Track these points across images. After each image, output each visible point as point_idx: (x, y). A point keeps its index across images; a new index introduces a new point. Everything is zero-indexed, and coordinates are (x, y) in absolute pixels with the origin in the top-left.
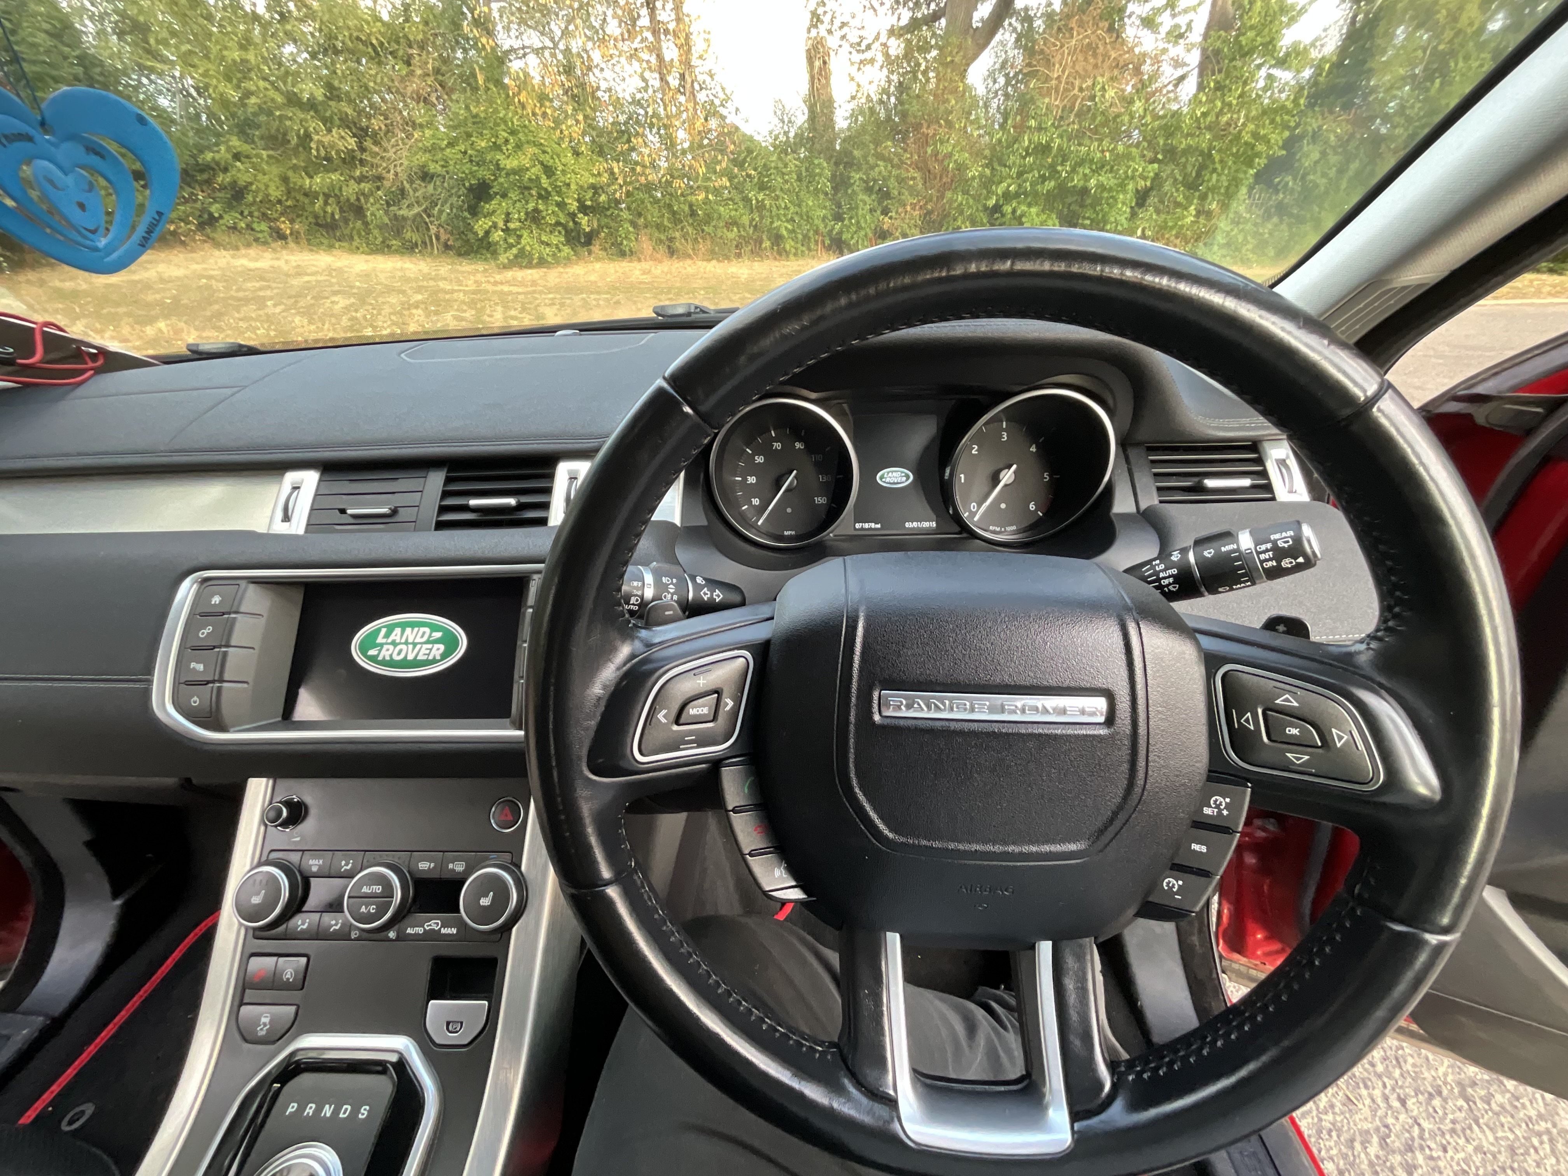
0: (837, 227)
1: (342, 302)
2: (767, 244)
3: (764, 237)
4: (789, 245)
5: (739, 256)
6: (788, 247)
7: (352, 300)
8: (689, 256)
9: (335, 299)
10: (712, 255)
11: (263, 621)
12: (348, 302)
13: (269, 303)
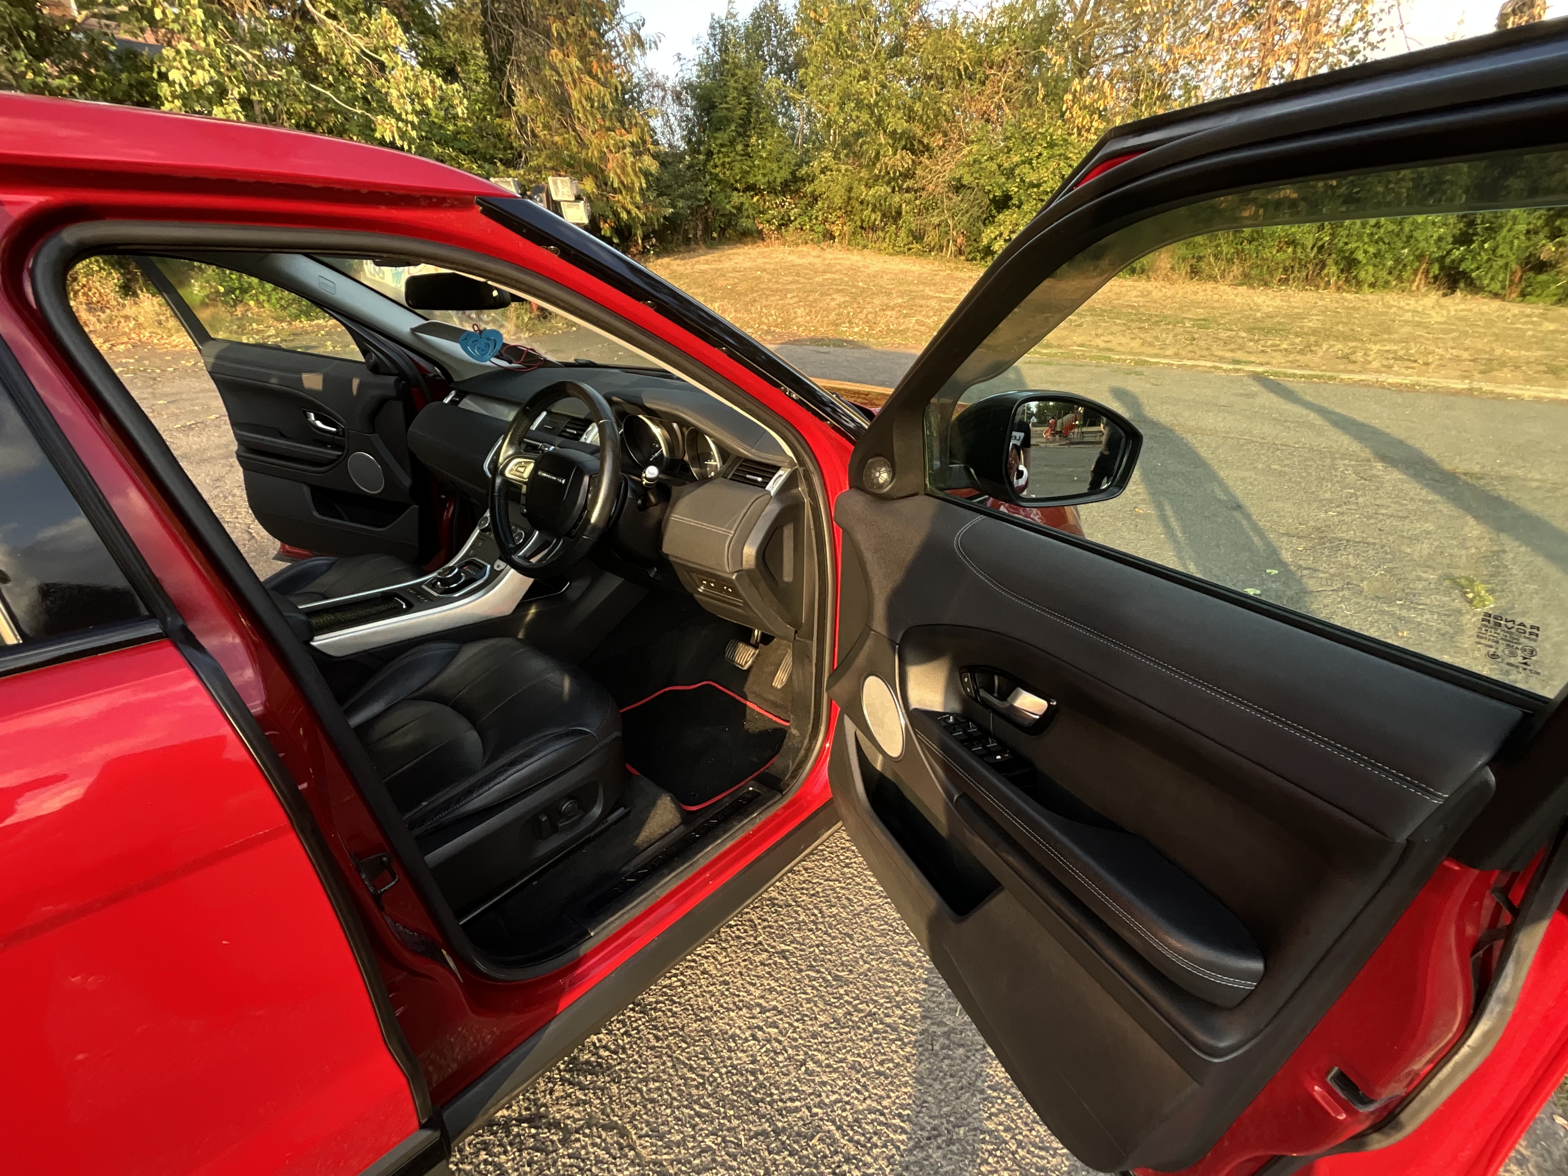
0: (1456, 253)
1: (839, 298)
2: (1332, 269)
3: (1330, 262)
5: (1284, 282)
7: (847, 298)
8: (1214, 279)
9: (835, 296)
10: (1246, 279)
12: (842, 300)
13: (789, 296)
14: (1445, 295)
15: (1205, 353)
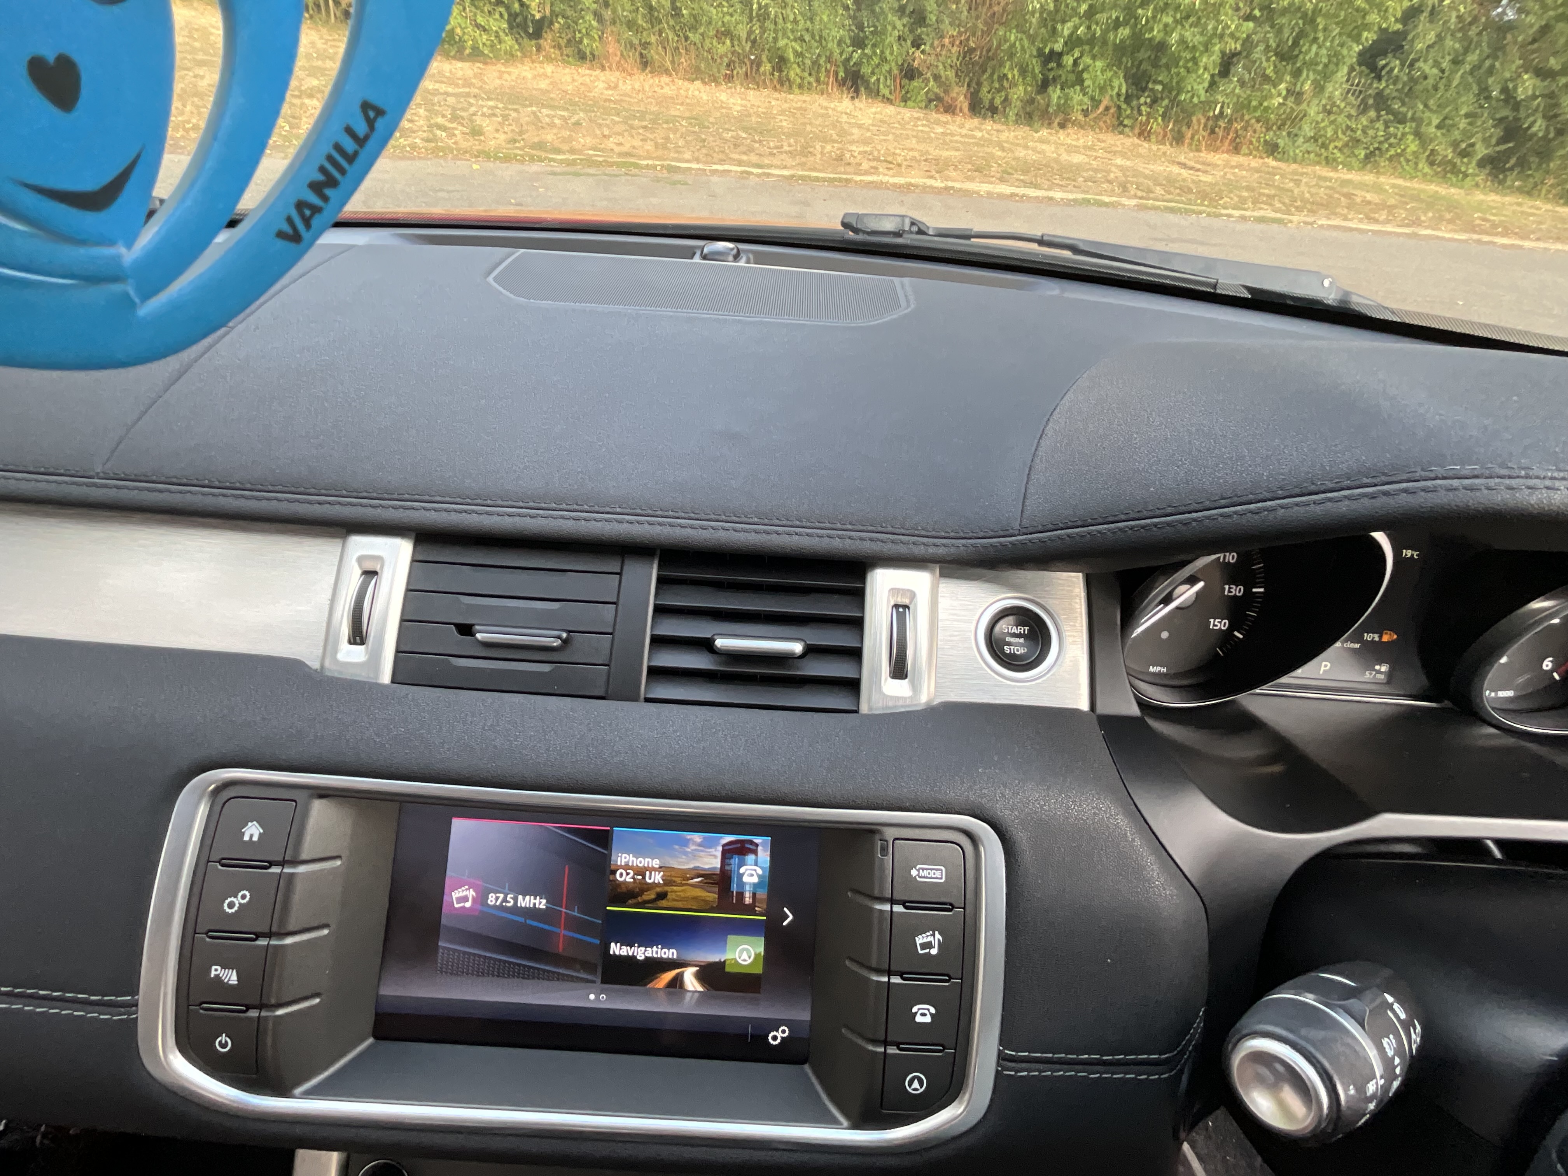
0: (856, 56)
2: (766, 67)
4: (794, 72)
6: (792, 75)
10: (695, 74)
14: (853, 98)
15: (721, 156)
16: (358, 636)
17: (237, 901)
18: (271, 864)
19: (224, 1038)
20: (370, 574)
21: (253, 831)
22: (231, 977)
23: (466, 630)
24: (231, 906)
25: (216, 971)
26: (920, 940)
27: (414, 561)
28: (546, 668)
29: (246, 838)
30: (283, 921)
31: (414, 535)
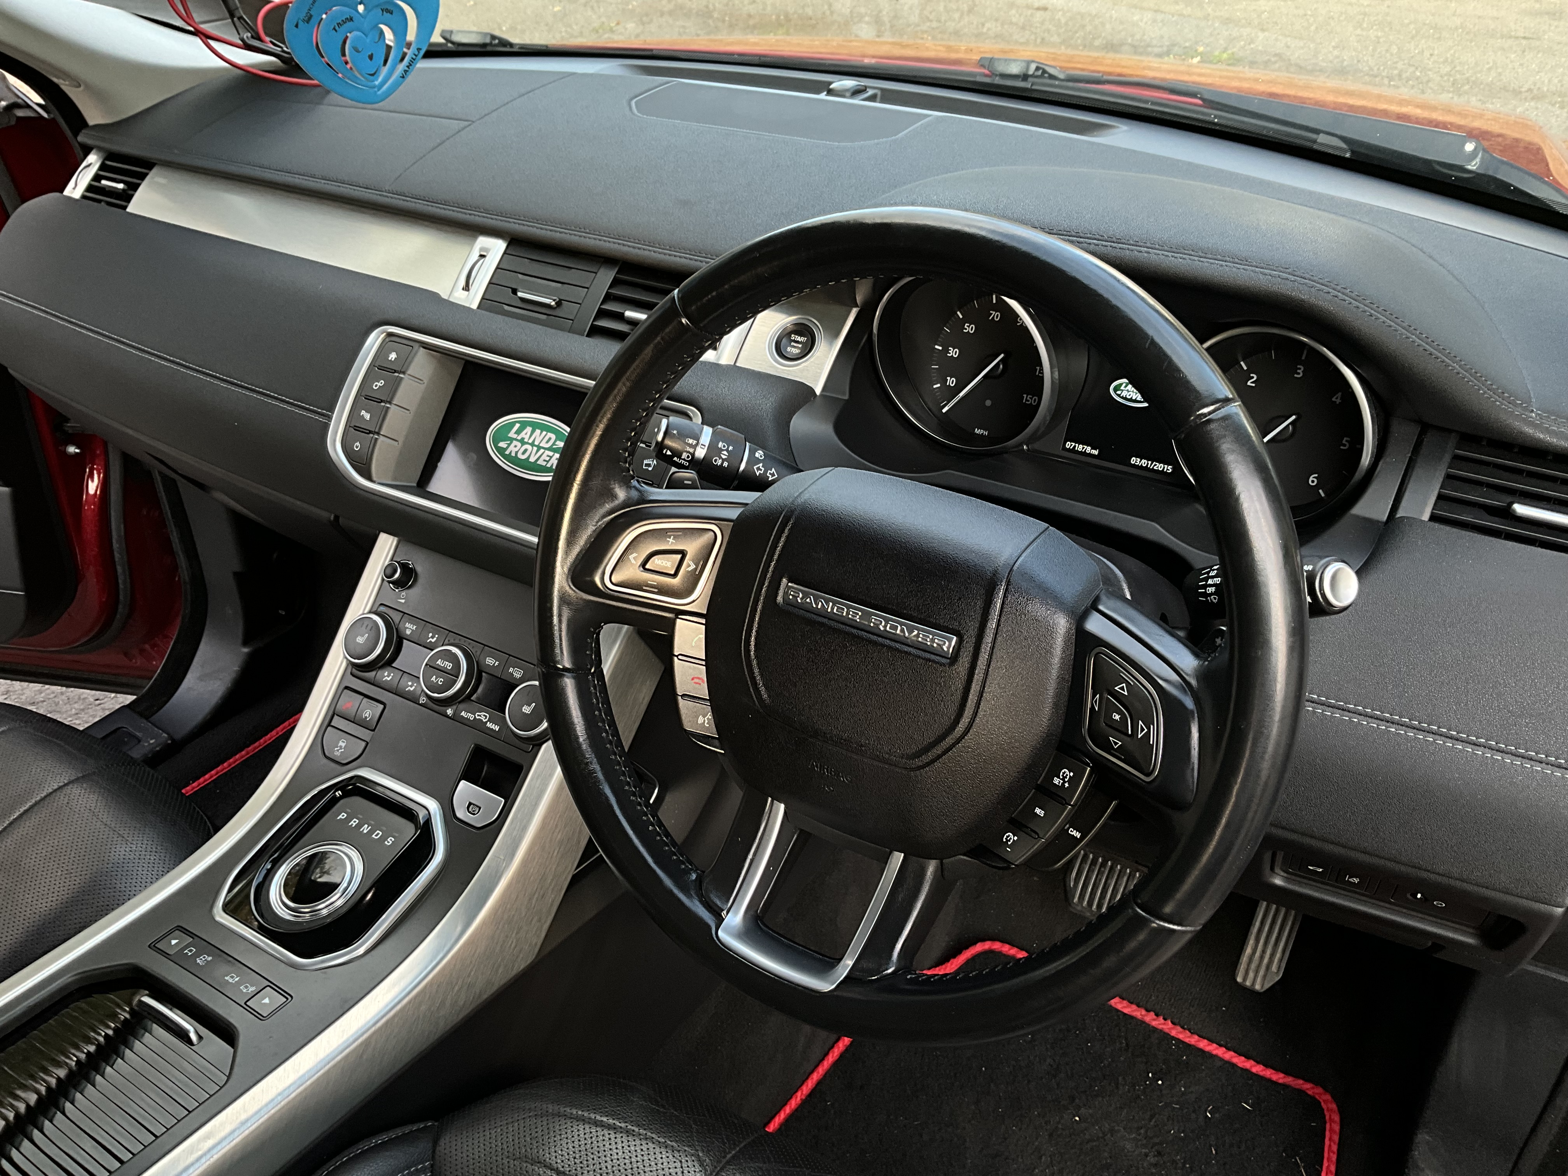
11: (422, 387)
16: (467, 288)
17: (379, 384)
18: (395, 371)
19: (358, 444)
20: (482, 256)
21: (393, 356)
22: (367, 416)
23: (514, 291)
24: (376, 386)
25: (363, 412)
26: (646, 462)
27: (505, 253)
28: (544, 317)
29: (390, 359)
30: (392, 398)
31: (509, 240)
